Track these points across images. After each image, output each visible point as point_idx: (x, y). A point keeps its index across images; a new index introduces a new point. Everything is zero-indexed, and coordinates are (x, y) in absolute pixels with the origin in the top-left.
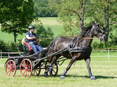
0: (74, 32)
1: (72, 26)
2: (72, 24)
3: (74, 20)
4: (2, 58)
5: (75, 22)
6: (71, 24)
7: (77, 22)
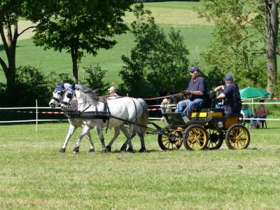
0: (248, 44)
1: (243, 27)
2: (243, 23)
3: (248, 10)
4: (39, 123)
5: (253, 16)
6: (239, 22)
7: (257, 14)
